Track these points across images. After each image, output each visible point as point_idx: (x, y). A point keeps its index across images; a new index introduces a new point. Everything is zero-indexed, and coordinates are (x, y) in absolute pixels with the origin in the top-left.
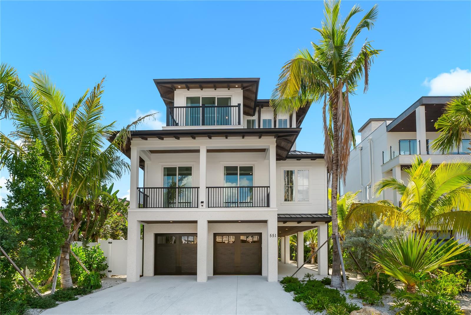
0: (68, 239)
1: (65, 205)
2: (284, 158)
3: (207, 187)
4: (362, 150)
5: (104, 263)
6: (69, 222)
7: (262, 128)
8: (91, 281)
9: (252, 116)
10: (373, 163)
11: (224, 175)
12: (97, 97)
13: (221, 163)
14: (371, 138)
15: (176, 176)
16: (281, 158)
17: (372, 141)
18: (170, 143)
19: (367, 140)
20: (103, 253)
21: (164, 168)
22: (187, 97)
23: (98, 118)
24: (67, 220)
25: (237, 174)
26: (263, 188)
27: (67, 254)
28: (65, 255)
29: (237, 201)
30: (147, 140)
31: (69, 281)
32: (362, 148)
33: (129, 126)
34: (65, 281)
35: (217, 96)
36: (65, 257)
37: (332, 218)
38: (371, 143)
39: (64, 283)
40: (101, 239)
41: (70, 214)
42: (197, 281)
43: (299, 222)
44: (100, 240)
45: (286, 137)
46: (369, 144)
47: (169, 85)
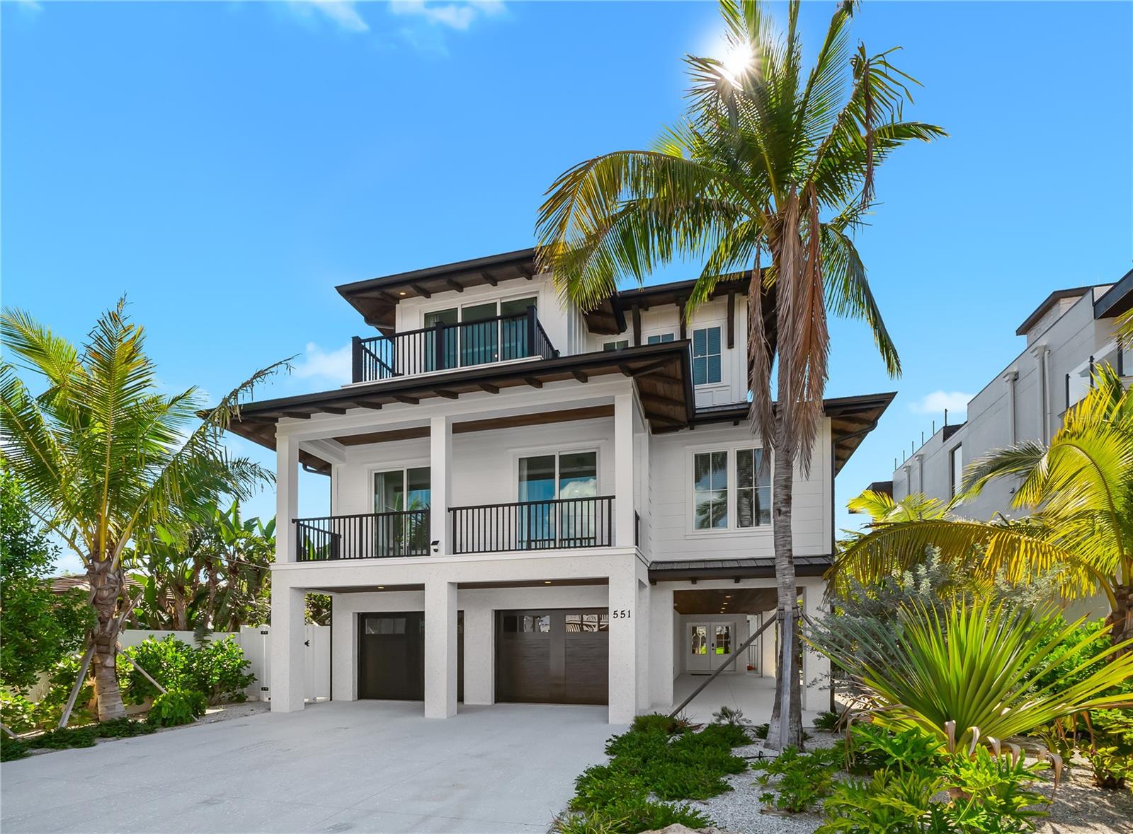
0: (108, 629)
1: (98, 562)
2: (684, 423)
3: (449, 510)
4: (1015, 380)
5: (245, 672)
6: (109, 595)
7: (566, 355)
8: (163, 709)
9: (619, 334)
10: (1048, 412)
11: (520, 480)
12: (119, 340)
13: (509, 450)
14: (1045, 344)
15: (402, 490)
16: (676, 425)
17: (1047, 352)
18: (360, 420)
19: (1032, 352)
20: (242, 653)
21: (375, 474)
22: (425, 314)
23: (146, 384)
24: (105, 592)
25: (552, 476)
26: (597, 501)
27: (107, 658)
28: (103, 658)
29: (554, 538)
30: (309, 418)
31: (114, 709)
32: (1017, 374)
33: (235, 394)
34: (105, 709)
35: (501, 299)
36: (102, 663)
37: (777, 568)
38: (1043, 358)
39: (104, 713)
40: (247, 626)
41: (110, 579)
42: (424, 715)
43: (737, 580)
44: (245, 628)
45: (656, 367)
46: (1037, 363)
47: (375, 294)
